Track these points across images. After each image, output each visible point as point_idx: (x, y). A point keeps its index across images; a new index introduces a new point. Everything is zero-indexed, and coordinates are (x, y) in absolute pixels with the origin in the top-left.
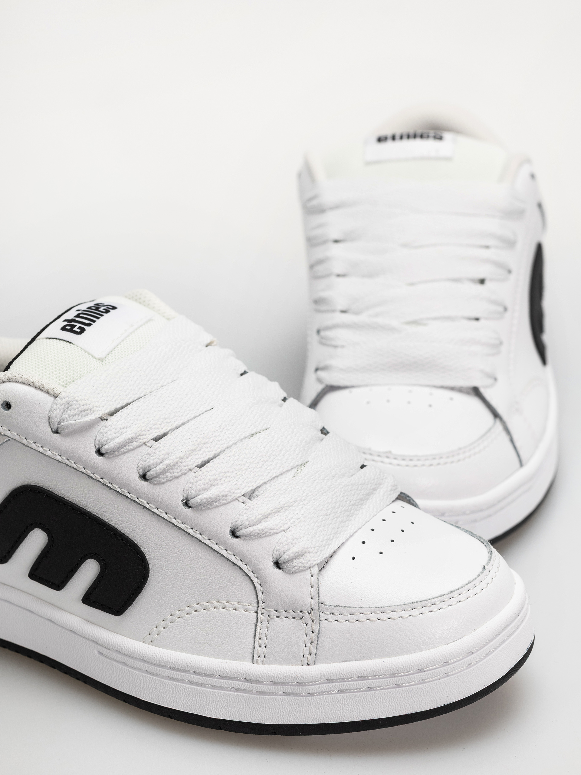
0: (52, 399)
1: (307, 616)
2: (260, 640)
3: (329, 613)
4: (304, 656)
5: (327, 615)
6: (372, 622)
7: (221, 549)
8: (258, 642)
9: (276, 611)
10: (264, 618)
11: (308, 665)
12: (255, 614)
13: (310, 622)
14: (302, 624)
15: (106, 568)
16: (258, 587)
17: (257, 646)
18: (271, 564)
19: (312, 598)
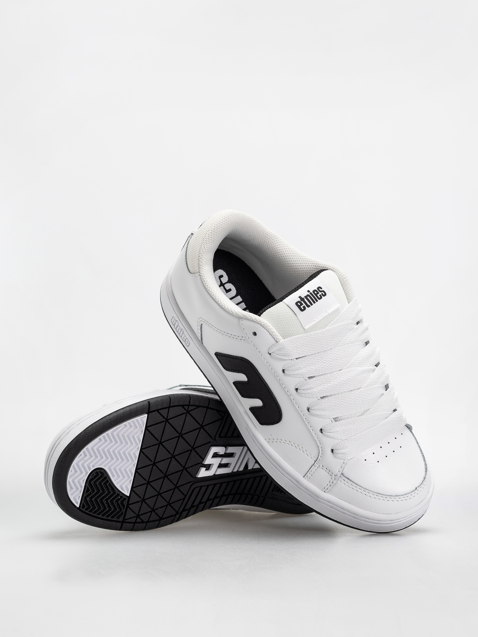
0: (274, 342)
1: (333, 476)
2: (311, 472)
3: (343, 479)
4: (324, 488)
5: (341, 480)
6: (358, 492)
7: (313, 433)
8: (310, 472)
9: (323, 466)
10: (317, 466)
11: (325, 492)
12: (314, 462)
13: (333, 479)
14: (330, 477)
15: (264, 407)
16: (320, 454)
17: (308, 473)
18: (330, 450)
19: (339, 471)
